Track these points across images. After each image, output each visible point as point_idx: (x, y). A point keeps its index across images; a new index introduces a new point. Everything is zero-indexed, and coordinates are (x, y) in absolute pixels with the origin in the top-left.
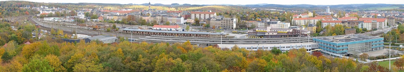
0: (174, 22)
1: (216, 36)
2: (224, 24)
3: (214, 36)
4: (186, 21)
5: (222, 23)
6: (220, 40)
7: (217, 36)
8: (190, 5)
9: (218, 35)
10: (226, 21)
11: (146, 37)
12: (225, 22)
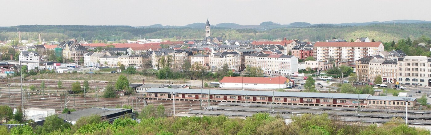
0: (273, 68)
1: (387, 102)
2: (407, 72)
3: (381, 103)
4: (303, 66)
5: (401, 69)
6: (403, 115)
7: (389, 103)
8: (309, 24)
9: (392, 102)
10: (411, 64)
11: (208, 107)
12: (411, 67)
